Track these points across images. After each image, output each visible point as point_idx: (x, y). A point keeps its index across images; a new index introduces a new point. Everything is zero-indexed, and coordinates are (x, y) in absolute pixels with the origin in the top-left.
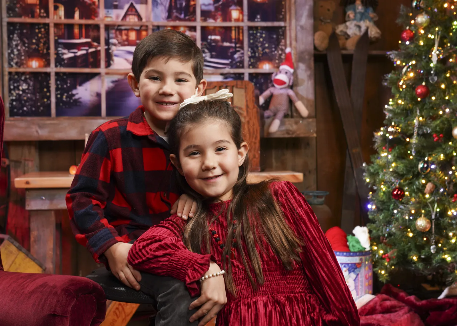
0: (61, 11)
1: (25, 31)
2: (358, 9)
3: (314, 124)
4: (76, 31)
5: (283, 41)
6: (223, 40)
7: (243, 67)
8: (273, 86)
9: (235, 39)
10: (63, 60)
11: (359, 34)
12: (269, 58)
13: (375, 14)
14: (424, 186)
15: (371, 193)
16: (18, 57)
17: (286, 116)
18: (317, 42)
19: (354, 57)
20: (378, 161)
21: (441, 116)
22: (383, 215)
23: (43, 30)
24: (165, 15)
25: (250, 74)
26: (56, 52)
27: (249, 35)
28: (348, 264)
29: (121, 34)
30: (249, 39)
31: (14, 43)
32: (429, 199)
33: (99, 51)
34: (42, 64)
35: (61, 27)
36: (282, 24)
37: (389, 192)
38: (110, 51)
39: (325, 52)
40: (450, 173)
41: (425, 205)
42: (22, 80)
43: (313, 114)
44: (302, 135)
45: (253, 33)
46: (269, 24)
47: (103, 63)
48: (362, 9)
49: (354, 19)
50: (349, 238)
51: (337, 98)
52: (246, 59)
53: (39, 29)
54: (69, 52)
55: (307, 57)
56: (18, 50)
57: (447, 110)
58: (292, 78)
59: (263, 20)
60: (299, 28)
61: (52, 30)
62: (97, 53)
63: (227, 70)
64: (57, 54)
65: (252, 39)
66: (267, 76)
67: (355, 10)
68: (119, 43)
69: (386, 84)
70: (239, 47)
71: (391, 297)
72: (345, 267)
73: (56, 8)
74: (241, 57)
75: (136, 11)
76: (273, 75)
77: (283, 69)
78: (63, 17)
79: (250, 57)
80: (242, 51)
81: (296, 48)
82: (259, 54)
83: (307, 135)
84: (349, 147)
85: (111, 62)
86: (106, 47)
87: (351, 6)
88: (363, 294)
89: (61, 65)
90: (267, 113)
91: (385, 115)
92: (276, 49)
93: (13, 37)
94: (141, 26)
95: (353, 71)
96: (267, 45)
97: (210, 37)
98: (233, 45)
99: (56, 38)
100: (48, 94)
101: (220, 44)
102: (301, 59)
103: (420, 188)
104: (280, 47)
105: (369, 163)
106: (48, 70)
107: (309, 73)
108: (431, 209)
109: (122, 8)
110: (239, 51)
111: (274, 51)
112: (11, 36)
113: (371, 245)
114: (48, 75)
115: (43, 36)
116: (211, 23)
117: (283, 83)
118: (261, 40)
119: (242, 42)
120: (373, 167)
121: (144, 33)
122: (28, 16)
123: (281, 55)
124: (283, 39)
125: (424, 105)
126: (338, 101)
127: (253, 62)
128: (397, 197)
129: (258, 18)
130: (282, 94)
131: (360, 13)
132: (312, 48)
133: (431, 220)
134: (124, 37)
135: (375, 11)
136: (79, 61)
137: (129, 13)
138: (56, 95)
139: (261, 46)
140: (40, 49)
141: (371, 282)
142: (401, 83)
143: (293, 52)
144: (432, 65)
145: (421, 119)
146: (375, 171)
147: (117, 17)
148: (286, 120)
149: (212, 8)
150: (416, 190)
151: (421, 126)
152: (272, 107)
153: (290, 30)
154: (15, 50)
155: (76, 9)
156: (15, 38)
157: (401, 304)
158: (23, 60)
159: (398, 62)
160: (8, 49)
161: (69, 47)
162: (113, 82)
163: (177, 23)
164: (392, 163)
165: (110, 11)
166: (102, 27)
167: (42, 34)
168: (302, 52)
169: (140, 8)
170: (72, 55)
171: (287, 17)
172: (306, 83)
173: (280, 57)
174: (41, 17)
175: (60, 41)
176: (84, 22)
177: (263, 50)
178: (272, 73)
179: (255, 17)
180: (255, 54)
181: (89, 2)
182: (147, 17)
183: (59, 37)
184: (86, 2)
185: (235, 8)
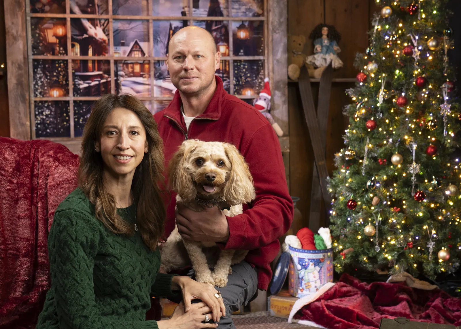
0: (77, 49)
1: (47, 66)
2: (324, 42)
3: (288, 141)
4: (90, 65)
5: (262, 71)
9: (223, 70)
10: (80, 89)
11: (325, 65)
12: (251, 86)
13: (338, 48)
14: (372, 199)
15: (333, 200)
16: (41, 88)
18: (290, 74)
19: (320, 84)
20: (338, 175)
21: (385, 145)
22: (340, 220)
23: (62, 64)
24: (163, 50)
26: (74, 83)
27: (234, 67)
28: (314, 259)
29: (127, 67)
30: (234, 70)
31: (38, 76)
32: (374, 210)
33: (110, 81)
34: (62, 93)
35: (77, 62)
36: (261, 58)
37: (345, 202)
38: (119, 82)
39: (297, 81)
40: (391, 190)
41: (371, 215)
42: (46, 107)
43: (287, 133)
45: (237, 65)
46: (251, 58)
48: (327, 43)
49: (321, 52)
50: (316, 236)
51: (307, 119)
52: (232, 87)
53: (59, 64)
54: (84, 83)
55: (282, 86)
56: (42, 82)
57: (391, 140)
58: (270, 104)
59: (246, 54)
60: (275, 62)
61: (70, 65)
62: (108, 83)
64: (74, 85)
65: (237, 70)
66: (249, 101)
67: (321, 44)
68: (126, 75)
69: (345, 114)
70: (226, 77)
71: (347, 284)
72: (311, 261)
73: (73, 46)
74: (227, 85)
75: (140, 48)
76: (254, 101)
77: (262, 96)
78: (79, 54)
79: (235, 85)
80: (228, 80)
81: (273, 78)
82: (242, 83)
84: (316, 160)
85: (120, 91)
86: (115, 78)
87: (319, 40)
88: (326, 282)
89: (78, 94)
91: (343, 140)
92: (256, 78)
93: (37, 71)
94: (144, 61)
95: (319, 97)
96: (249, 75)
98: (221, 75)
99: (73, 71)
100: (67, 118)
102: (277, 88)
103: (369, 200)
104: (260, 76)
105: (332, 176)
106: (67, 99)
107: (283, 99)
108: (375, 218)
109: (128, 45)
110: (226, 80)
111: (255, 80)
112: (36, 70)
113: (333, 243)
114: (68, 102)
115: (62, 70)
117: (262, 108)
118: (244, 70)
119: (228, 73)
120: (334, 180)
121: (147, 66)
122: (49, 53)
123: (260, 83)
124: (263, 69)
125: (373, 134)
126: (307, 122)
127: (238, 89)
128: (351, 207)
129: (241, 53)
131: (326, 46)
132: (286, 77)
133: (375, 227)
134: (130, 70)
135: (338, 44)
136: (93, 90)
137: (134, 49)
138: (75, 118)
139: (244, 76)
140: (60, 80)
141: (332, 272)
142: (356, 116)
143: (270, 82)
144: (378, 105)
145: (370, 146)
146: (336, 184)
147: (124, 53)
150: (365, 202)
151: (370, 151)
153: (268, 63)
154: (39, 82)
155: (90, 46)
156: (39, 72)
157: (355, 290)
158: (46, 90)
159: (354, 99)
160: (34, 81)
161: (85, 78)
164: (348, 179)
165: (118, 47)
166: (112, 62)
167: (61, 68)
168: (278, 82)
169: (143, 45)
170: (86, 85)
171: (266, 52)
172: (281, 107)
173: (259, 85)
174: (61, 54)
175: (77, 73)
176: (96, 58)
177: (245, 79)
178: (254, 99)
179: (239, 52)
180: (239, 82)
181: (100, 40)
182: (149, 52)
183: (76, 70)
184: (98, 41)
185: (222, 44)
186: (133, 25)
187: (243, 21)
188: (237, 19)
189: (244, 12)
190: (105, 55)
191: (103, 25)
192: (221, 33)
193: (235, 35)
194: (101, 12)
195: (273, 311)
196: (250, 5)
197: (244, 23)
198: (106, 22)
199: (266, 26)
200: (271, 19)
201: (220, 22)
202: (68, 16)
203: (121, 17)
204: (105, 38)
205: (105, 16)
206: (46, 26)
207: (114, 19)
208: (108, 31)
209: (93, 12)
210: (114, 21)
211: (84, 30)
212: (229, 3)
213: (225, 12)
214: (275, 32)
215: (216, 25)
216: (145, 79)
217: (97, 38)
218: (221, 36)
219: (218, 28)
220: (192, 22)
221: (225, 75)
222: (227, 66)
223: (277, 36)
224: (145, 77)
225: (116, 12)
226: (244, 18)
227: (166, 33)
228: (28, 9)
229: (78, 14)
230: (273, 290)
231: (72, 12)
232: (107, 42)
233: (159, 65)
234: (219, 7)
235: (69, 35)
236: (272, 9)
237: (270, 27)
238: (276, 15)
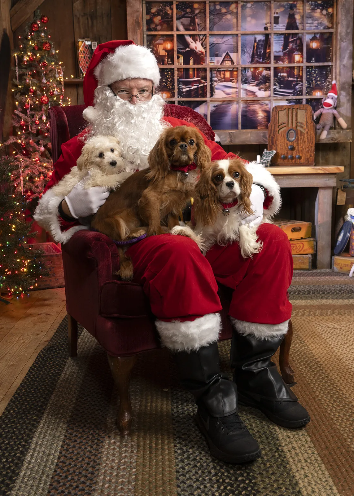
0: (182, 59)
3: (351, 133)
4: (191, 72)
5: (330, 75)
6: (288, 76)
7: (302, 95)
8: (323, 107)
9: (297, 75)
10: (183, 92)
12: (320, 88)
17: (331, 128)
23: (170, 73)
24: (249, 60)
25: (307, 99)
26: (178, 87)
27: (307, 72)
29: (220, 75)
30: (307, 75)
34: (169, 95)
35: (181, 70)
36: (330, 64)
38: (213, 86)
43: (350, 127)
44: (342, 141)
46: (321, 64)
47: (208, 94)
52: (304, 89)
53: (167, 72)
54: (186, 87)
55: (347, 87)
58: (336, 102)
59: (317, 61)
60: (342, 66)
61: (176, 73)
62: (204, 87)
63: (291, 97)
64: (179, 89)
65: (309, 75)
66: (319, 100)
68: (219, 80)
70: (300, 81)
73: (178, 57)
74: (300, 88)
75: (230, 58)
76: (323, 100)
78: (182, 64)
79: (307, 88)
80: (302, 84)
81: (339, 80)
82: (313, 85)
83: (345, 141)
85: (214, 93)
86: (211, 83)
89: (181, 96)
90: (318, 126)
92: (325, 81)
94: (234, 68)
96: (319, 79)
97: (279, 74)
98: (295, 79)
99: (178, 78)
101: (286, 79)
102: (343, 88)
104: (328, 80)
106: (173, 99)
107: (348, 98)
109: (221, 56)
110: (299, 83)
111: (324, 83)
114: (174, 102)
115: (170, 77)
116: (280, 64)
117: (330, 105)
118: (315, 75)
119: (302, 77)
121: (235, 73)
123: (328, 85)
127: (309, 91)
129: (313, 60)
130: (328, 113)
132: (351, 80)
134: (222, 76)
136: (193, 93)
137: (226, 59)
139: (315, 80)
140: (168, 85)
143: (337, 84)
147: (218, 62)
148: (331, 130)
149: (281, 54)
152: (321, 122)
153: (336, 68)
155: (191, 58)
161: (187, 84)
162: (214, 107)
163: (258, 65)
165: (213, 58)
166: (208, 70)
167: (169, 75)
168: (344, 84)
169: (233, 56)
170: (188, 89)
171: (334, 59)
172: (346, 105)
173: (327, 87)
174: (169, 64)
175: (180, 80)
176: (196, 66)
177: (316, 83)
178: (322, 99)
179: (311, 60)
180: (310, 85)
181: (199, 53)
182: (238, 62)
183: (180, 77)
184: (197, 53)
185: (297, 53)
186: (225, 39)
187: (315, 34)
188: (310, 31)
189: (316, 26)
190: (202, 64)
191: (202, 40)
192: (296, 44)
193: (308, 46)
194: (200, 29)
195: (336, 268)
196: (321, 20)
197: (316, 35)
198: (204, 37)
199: (334, 36)
200: (339, 30)
201: (296, 34)
202: (175, 33)
203: (215, 32)
204: (203, 50)
205: (203, 33)
206: (158, 42)
207: (210, 35)
208: (206, 44)
209: (194, 30)
210: (210, 36)
211: (187, 45)
212: (304, 18)
213: (300, 27)
214: (343, 41)
215: (292, 38)
216: (234, 84)
217: (197, 51)
218: (296, 46)
219: (294, 40)
220: (273, 35)
221: (298, 80)
222: (301, 72)
223: (344, 44)
224: (234, 82)
225: (212, 29)
226: (316, 31)
227: (252, 45)
228: (145, 29)
229: (182, 31)
230: (336, 251)
231: (178, 30)
232: (204, 54)
233: (245, 72)
234: (295, 22)
235: (175, 49)
236: (340, 22)
237: (339, 37)
238: (343, 27)
